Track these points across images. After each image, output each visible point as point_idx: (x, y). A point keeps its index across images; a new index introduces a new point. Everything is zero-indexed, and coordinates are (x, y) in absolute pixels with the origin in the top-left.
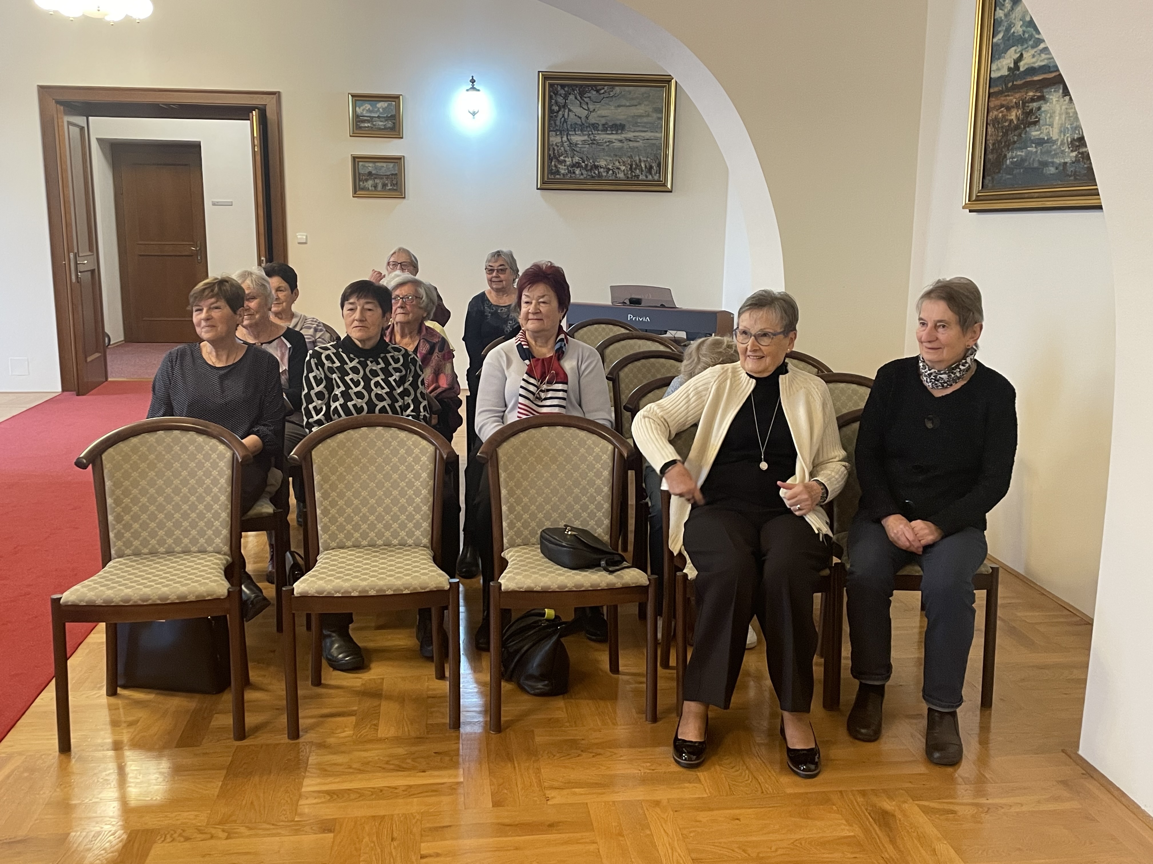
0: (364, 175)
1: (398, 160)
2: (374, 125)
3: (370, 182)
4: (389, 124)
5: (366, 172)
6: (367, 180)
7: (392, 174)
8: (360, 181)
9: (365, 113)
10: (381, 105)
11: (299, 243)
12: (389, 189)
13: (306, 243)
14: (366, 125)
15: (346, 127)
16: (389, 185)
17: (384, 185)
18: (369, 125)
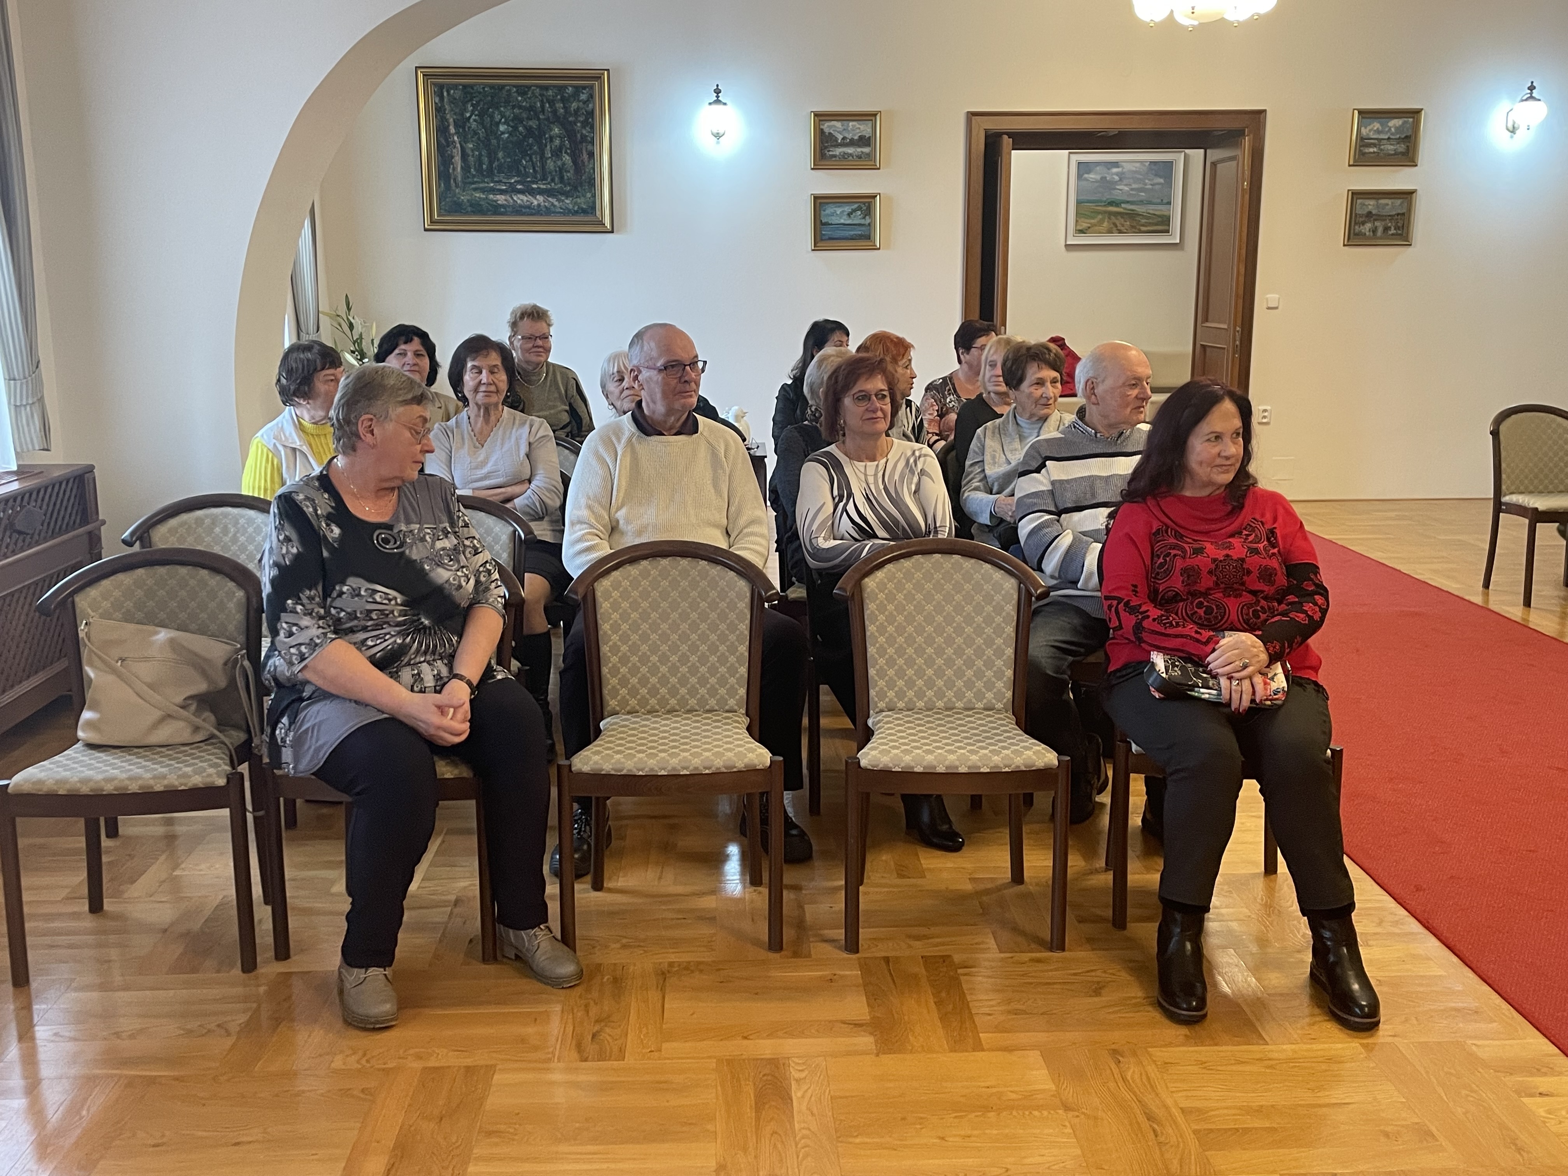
0: (1361, 216)
1: (1408, 195)
2: (1381, 150)
3: (1368, 226)
4: (1401, 148)
5: (1365, 212)
6: (1363, 223)
7: (1398, 214)
8: (1356, 224)
9: (1372, 135)
10: (1395, 123)
11: (1269, 308)
12: (1393, 234)
13: (1276, 308)
14: (1371, 150)
15: (1345, 154)
16: (1393, 228)
17: (1386, 229)
18: (1375, 150)
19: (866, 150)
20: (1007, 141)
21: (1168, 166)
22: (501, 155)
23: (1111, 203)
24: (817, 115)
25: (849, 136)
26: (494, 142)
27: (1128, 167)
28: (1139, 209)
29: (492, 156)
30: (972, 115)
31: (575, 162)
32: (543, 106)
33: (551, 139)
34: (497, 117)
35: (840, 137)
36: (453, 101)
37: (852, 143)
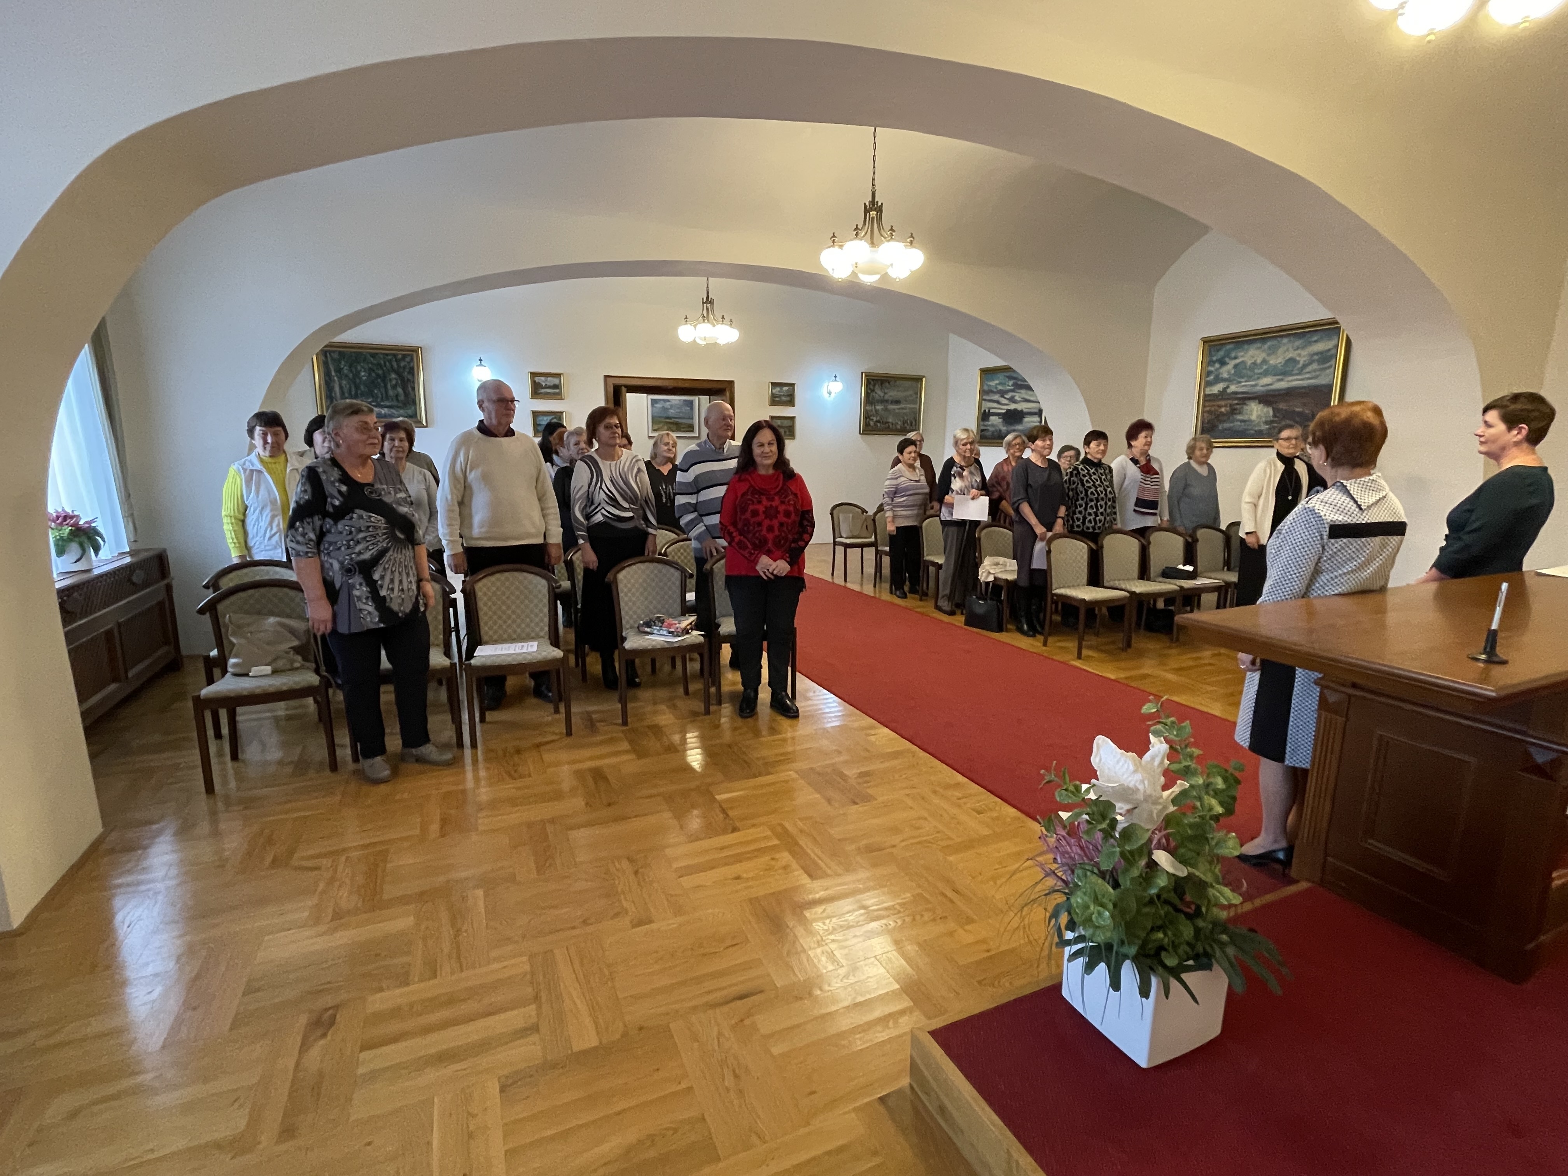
2: (781, 399)
4: (788, 399)
7: (789, 427)
9: (777, 393)
10: (785, 388)
14: (777, 399)
15: (767, 400)
18: (779, 399)
19: (557, 391)
20: (624, 389)
21: (691, 403)
22: (362, 387)
23: (668, 418)
24: (532, 373)
25: (548, 384)
26: (358, 381)
27: (674, 402)
28: (680, 421)
29: (357, 387)
30: (606, 377)
31: (405, 392)
32: (385, 363)
33: (390, 380)
34: (359, 368)
35: (544, 384)
36: (333, 359)
37: (550, 387)
